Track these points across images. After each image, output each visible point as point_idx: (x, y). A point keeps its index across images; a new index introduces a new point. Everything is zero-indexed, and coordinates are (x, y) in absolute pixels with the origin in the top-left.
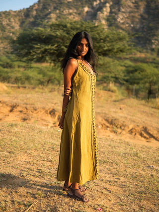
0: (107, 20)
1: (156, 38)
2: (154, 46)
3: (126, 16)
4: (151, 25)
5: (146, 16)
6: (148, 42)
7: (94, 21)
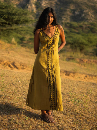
0: (36, 4)
1: (64, 16)
2: (63, 21)
3: (47, 3)
4: (62, 8)
5: (59, 3)
6: (60, 19)
7: (28, 5)
